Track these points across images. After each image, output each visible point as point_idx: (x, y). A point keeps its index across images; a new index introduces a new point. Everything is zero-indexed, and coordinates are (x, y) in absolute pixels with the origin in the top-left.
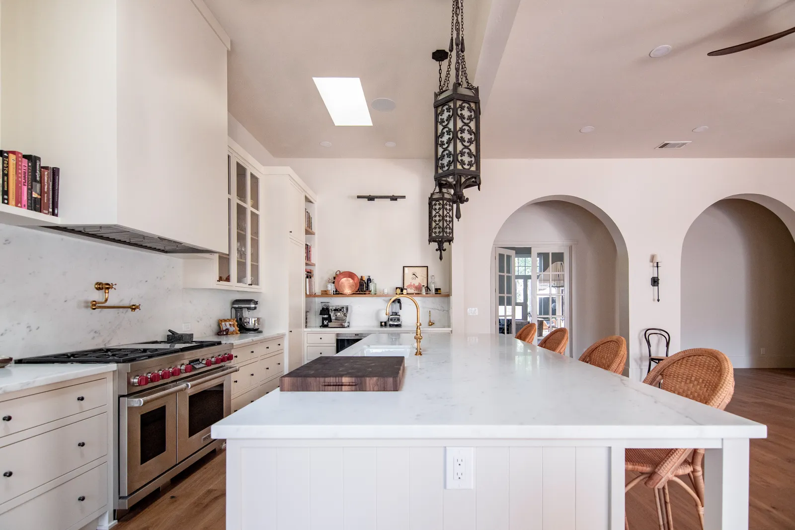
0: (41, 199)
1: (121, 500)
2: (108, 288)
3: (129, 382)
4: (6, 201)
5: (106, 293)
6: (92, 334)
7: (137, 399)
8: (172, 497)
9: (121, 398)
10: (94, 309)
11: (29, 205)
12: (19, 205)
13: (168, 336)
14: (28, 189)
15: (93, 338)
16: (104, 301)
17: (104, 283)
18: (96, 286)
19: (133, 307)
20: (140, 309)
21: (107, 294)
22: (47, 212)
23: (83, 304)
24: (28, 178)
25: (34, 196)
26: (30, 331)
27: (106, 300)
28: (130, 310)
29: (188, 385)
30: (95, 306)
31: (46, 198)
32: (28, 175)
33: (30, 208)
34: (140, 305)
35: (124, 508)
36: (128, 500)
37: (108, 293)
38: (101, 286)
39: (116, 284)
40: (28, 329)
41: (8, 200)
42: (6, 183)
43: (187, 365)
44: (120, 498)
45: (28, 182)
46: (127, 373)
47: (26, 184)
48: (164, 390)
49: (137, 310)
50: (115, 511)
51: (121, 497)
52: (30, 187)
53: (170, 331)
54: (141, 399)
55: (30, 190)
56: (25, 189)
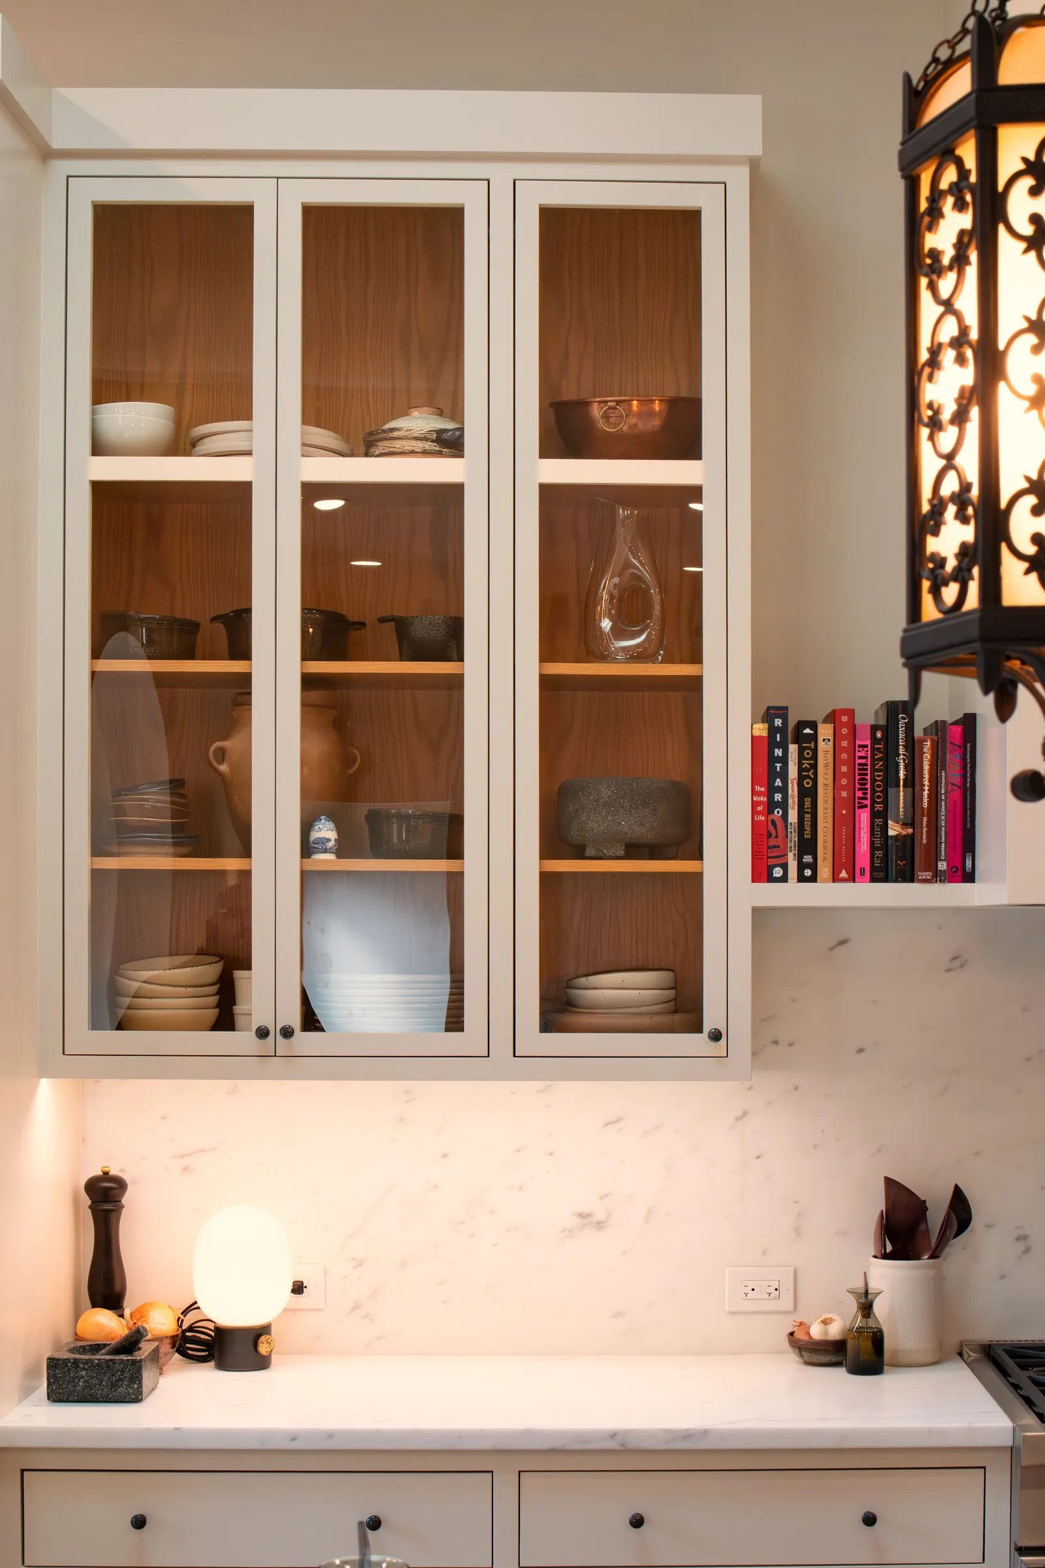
0: (913, 834)
4: (808, 873)
11: (877, 863)
12: (844, 874)
14: (874, 815)
22: (928, 875)
24: (873, 781)
25: (891, 833)
26: (1027, 1250)
31: (925, 829)
32: (874, 770)
33: (881, 875)
40: (1020, 1247)
41: (814, 867)
42: (808, 817)
45: (874, 792)
47: (868, 802)
52: (879, 807)
55: (880, 817)
56: (864, 817)
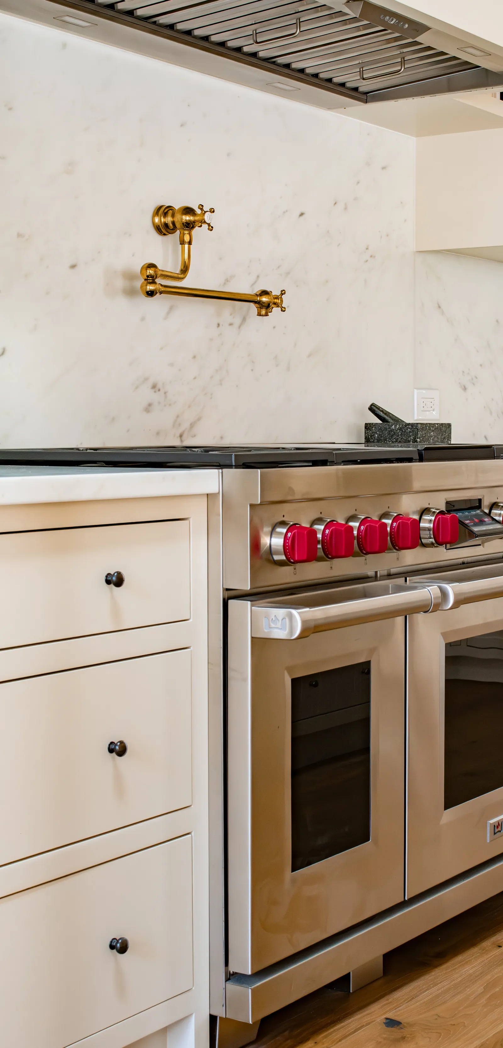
1: (232, 987)
2: (189, 226)
3: (255, 545)
5: (182, 243)
6: (146, 394)
7: (281, 612)
8: (391, 1023)
9: (230, 602)
10: (151, 294)
13: (368, 427)
15: (148, 408)
16: (177, 270)
17: (177, 206)
18: (157, 220)
19: (264, 299)
20: (283, 310)
21: (186, 246)
23: (120, 283)
27: (185, 269)
28: (253, 308)
29: (444, 594)
30: (154, 282)
34: (283, 292)
35: (241, 1019)
36: (252, 990)
37: (190, 243)
38: (169, 220)
39: (212, 211)
43: (441, 513)
44: (231, 977)
46: (252, 506)
48: (365, 595)
49: (276, 310)
50: (213, 1019)
51: (235, 974)
53: (373, 409)
54: (294, 612)
